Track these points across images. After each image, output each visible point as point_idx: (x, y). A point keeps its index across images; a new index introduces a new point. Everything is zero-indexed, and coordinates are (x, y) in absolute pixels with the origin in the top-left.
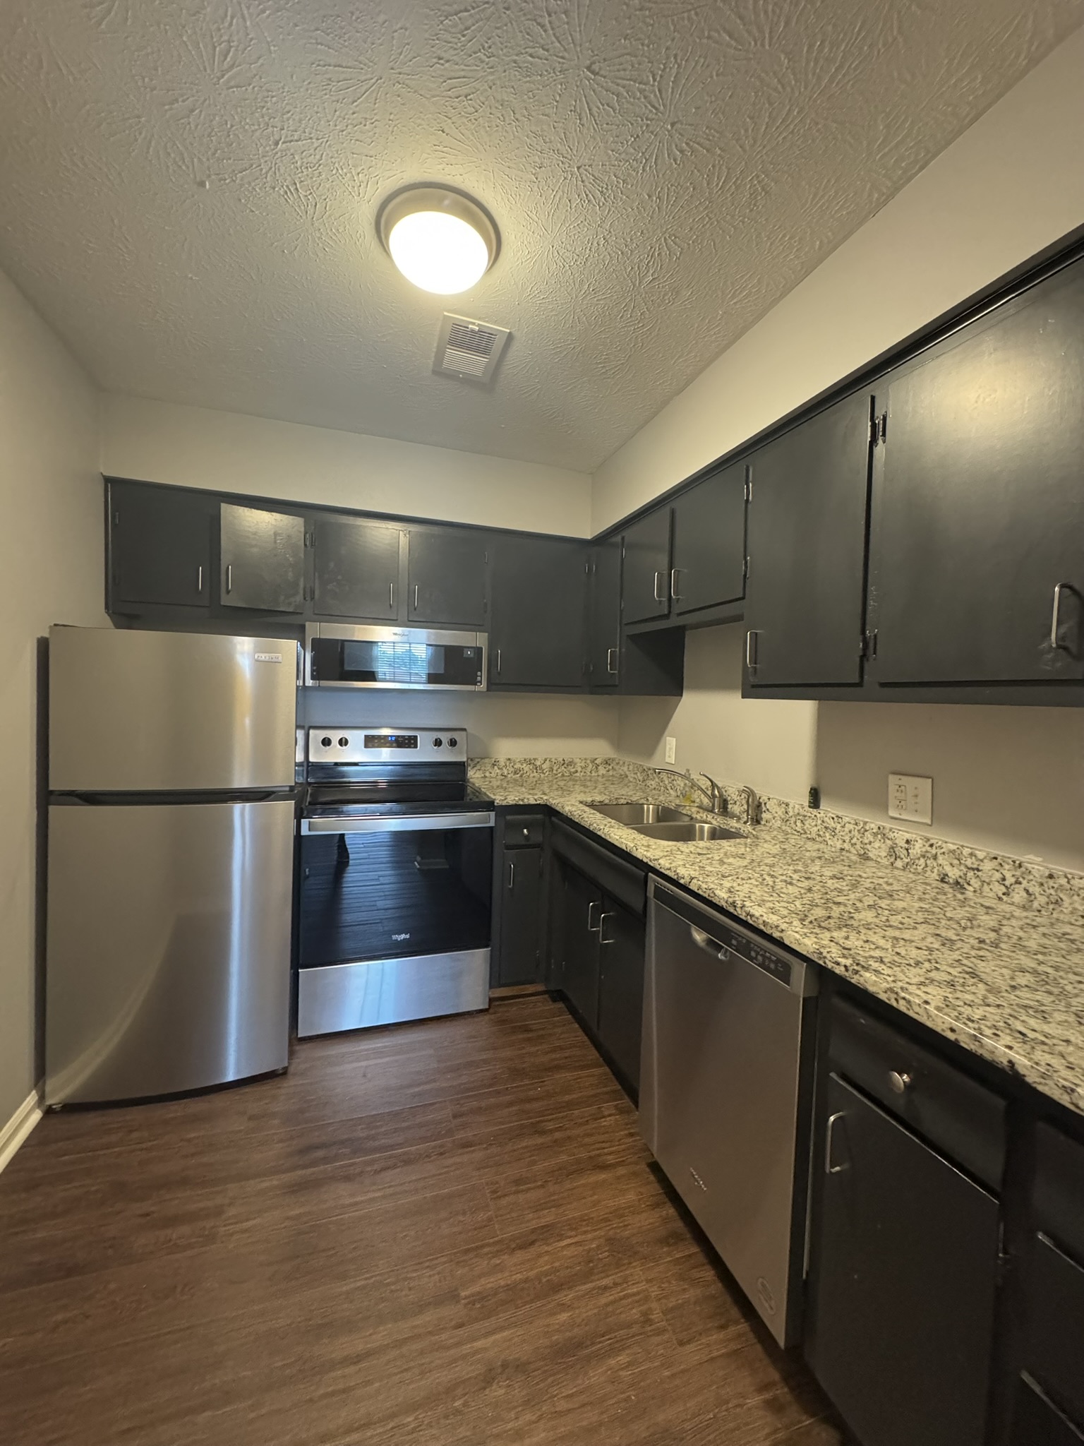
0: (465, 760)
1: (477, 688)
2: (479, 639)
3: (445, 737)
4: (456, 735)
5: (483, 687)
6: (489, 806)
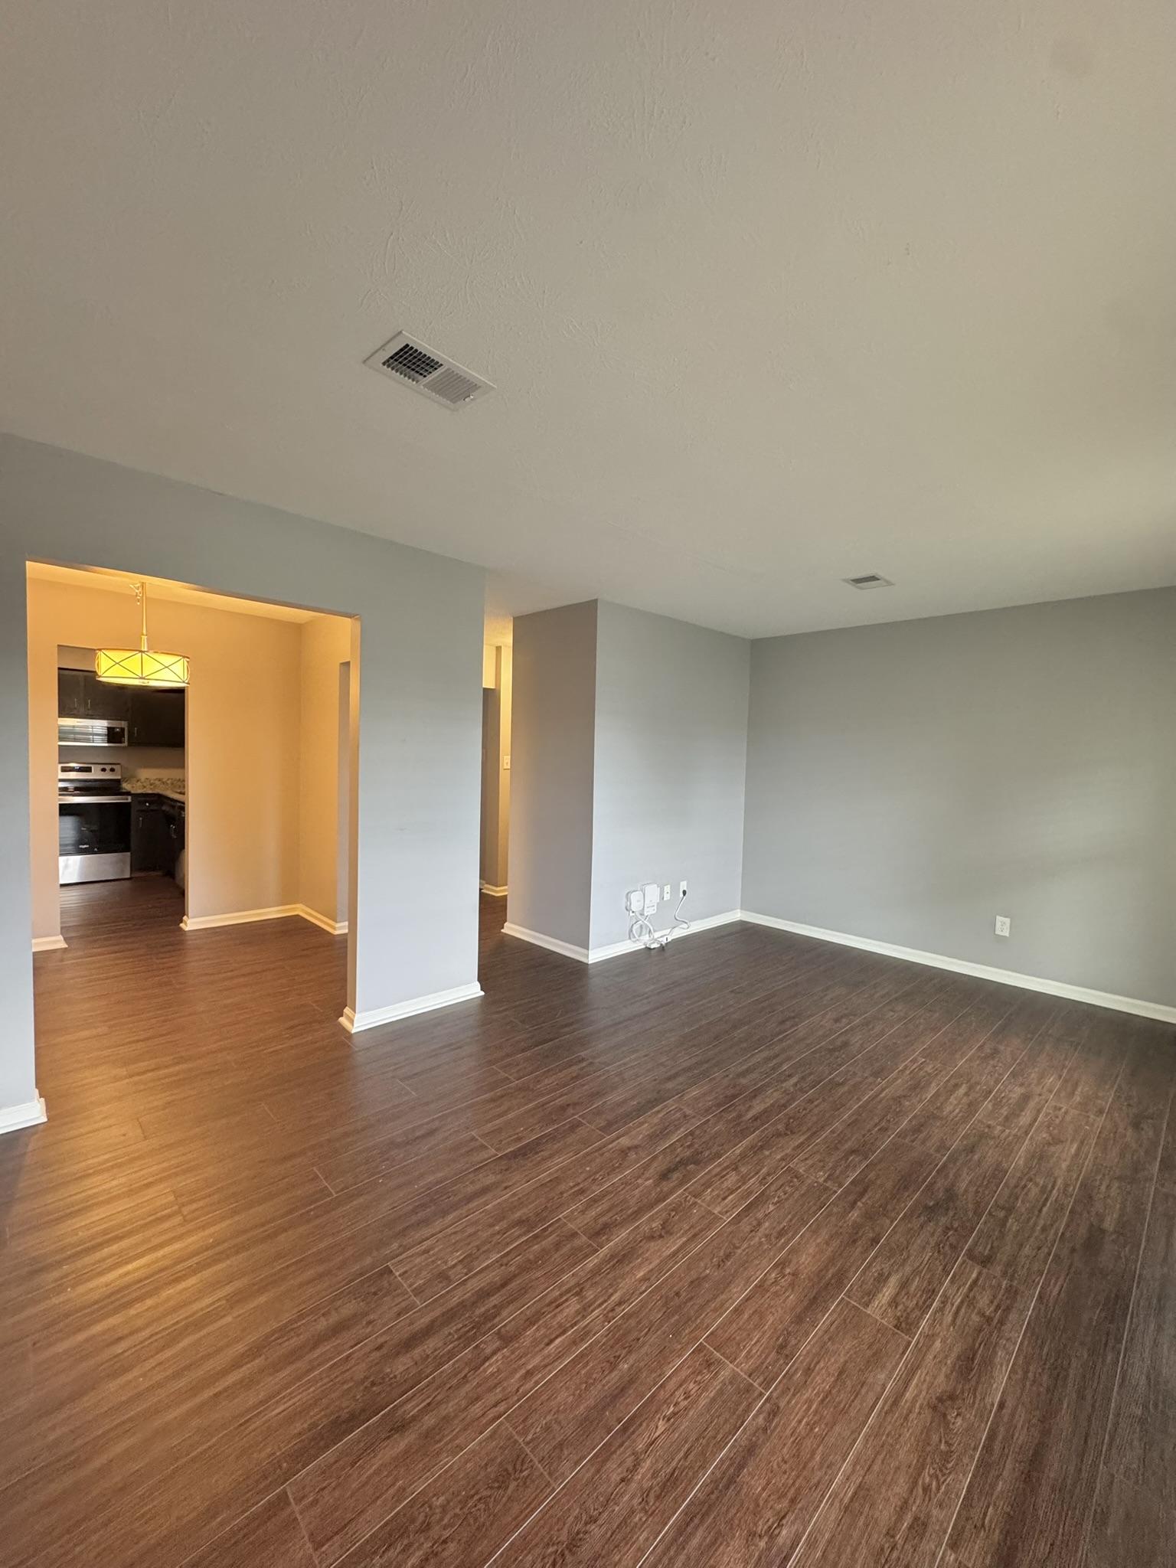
0: (119, 777)
1: (122, 745)
2: (124, 724)
3: (108, 767)
4: (114, 766)
5: (126, 744)
6: (128, 793)
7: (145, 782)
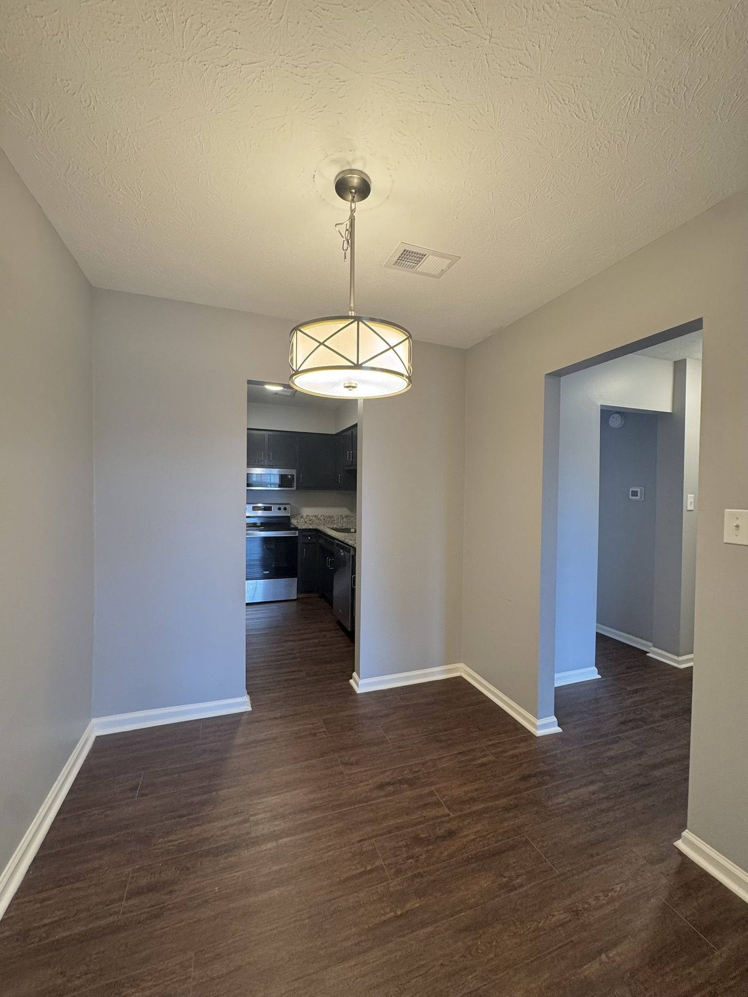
0: (290, 515)
1: (292, 489)
2: (294, 472)
3: (282, 507)
4: (286, 506)
5: (295, 488)
6: (296, 529)
7: (306, 518)
